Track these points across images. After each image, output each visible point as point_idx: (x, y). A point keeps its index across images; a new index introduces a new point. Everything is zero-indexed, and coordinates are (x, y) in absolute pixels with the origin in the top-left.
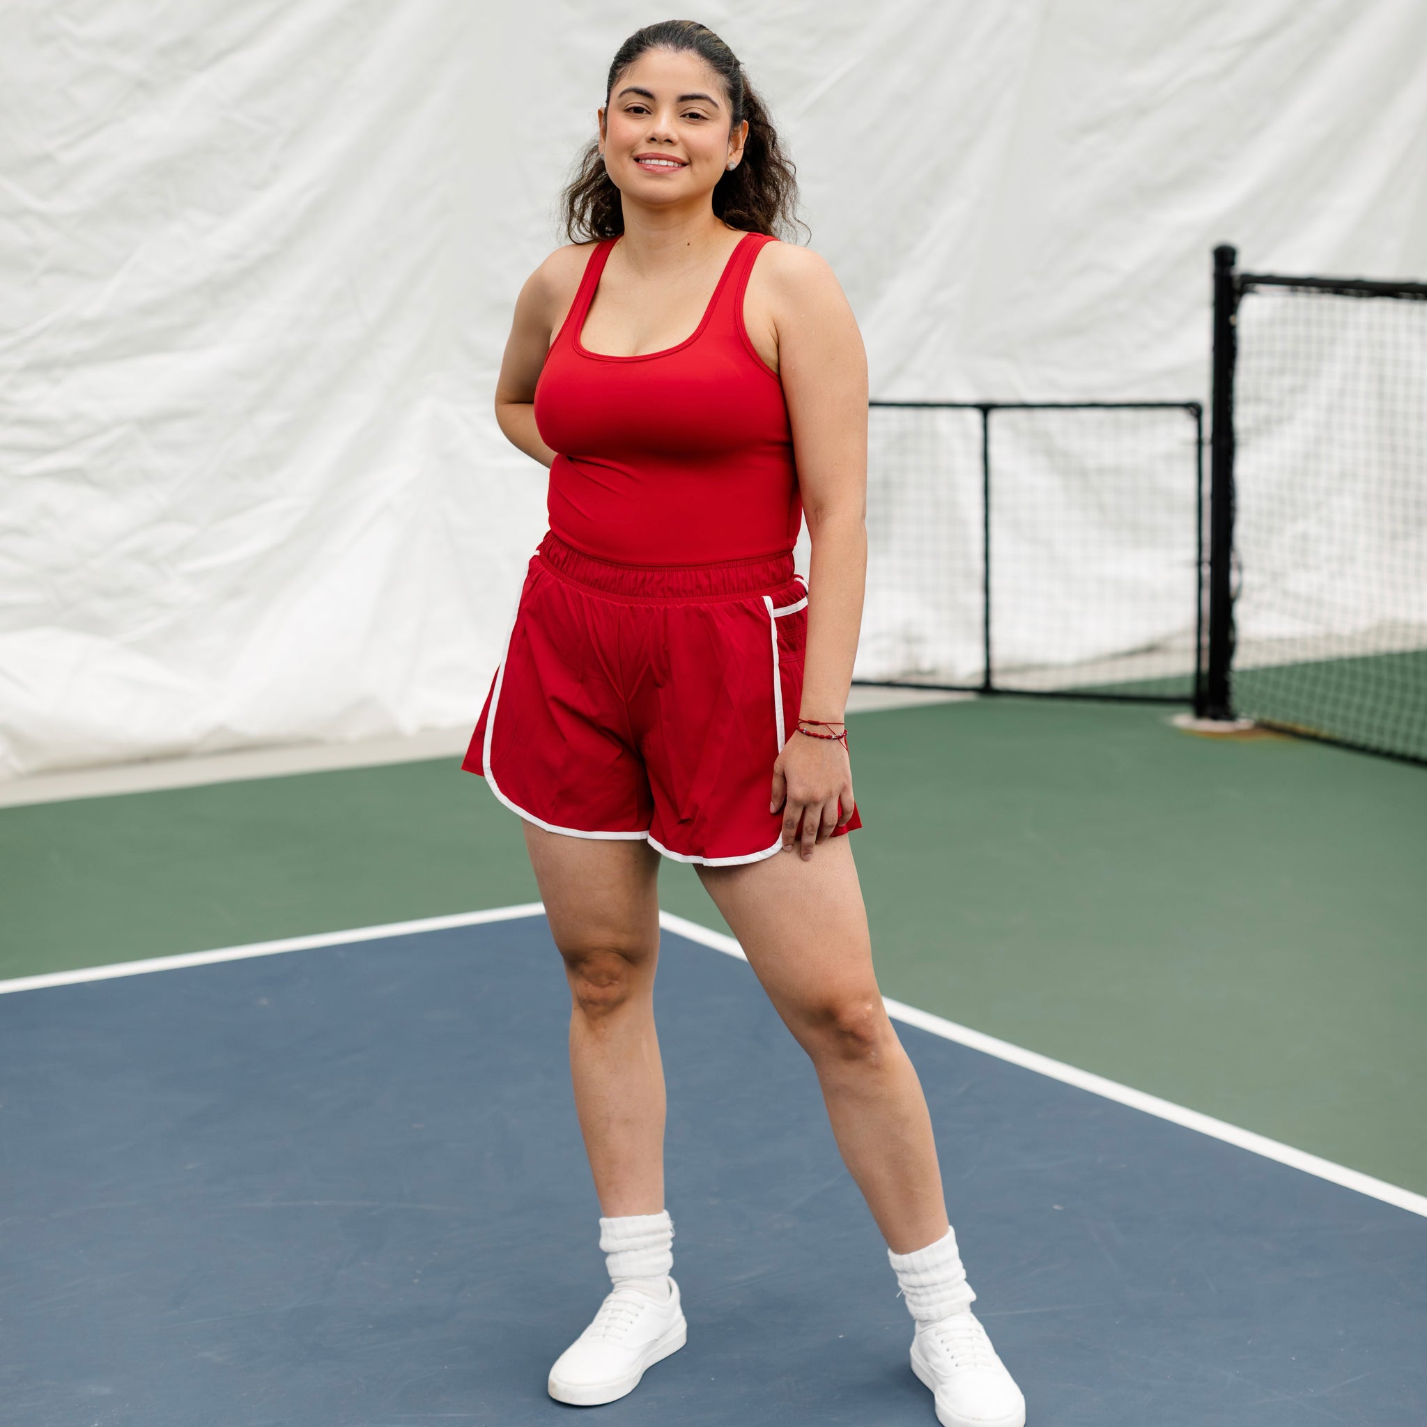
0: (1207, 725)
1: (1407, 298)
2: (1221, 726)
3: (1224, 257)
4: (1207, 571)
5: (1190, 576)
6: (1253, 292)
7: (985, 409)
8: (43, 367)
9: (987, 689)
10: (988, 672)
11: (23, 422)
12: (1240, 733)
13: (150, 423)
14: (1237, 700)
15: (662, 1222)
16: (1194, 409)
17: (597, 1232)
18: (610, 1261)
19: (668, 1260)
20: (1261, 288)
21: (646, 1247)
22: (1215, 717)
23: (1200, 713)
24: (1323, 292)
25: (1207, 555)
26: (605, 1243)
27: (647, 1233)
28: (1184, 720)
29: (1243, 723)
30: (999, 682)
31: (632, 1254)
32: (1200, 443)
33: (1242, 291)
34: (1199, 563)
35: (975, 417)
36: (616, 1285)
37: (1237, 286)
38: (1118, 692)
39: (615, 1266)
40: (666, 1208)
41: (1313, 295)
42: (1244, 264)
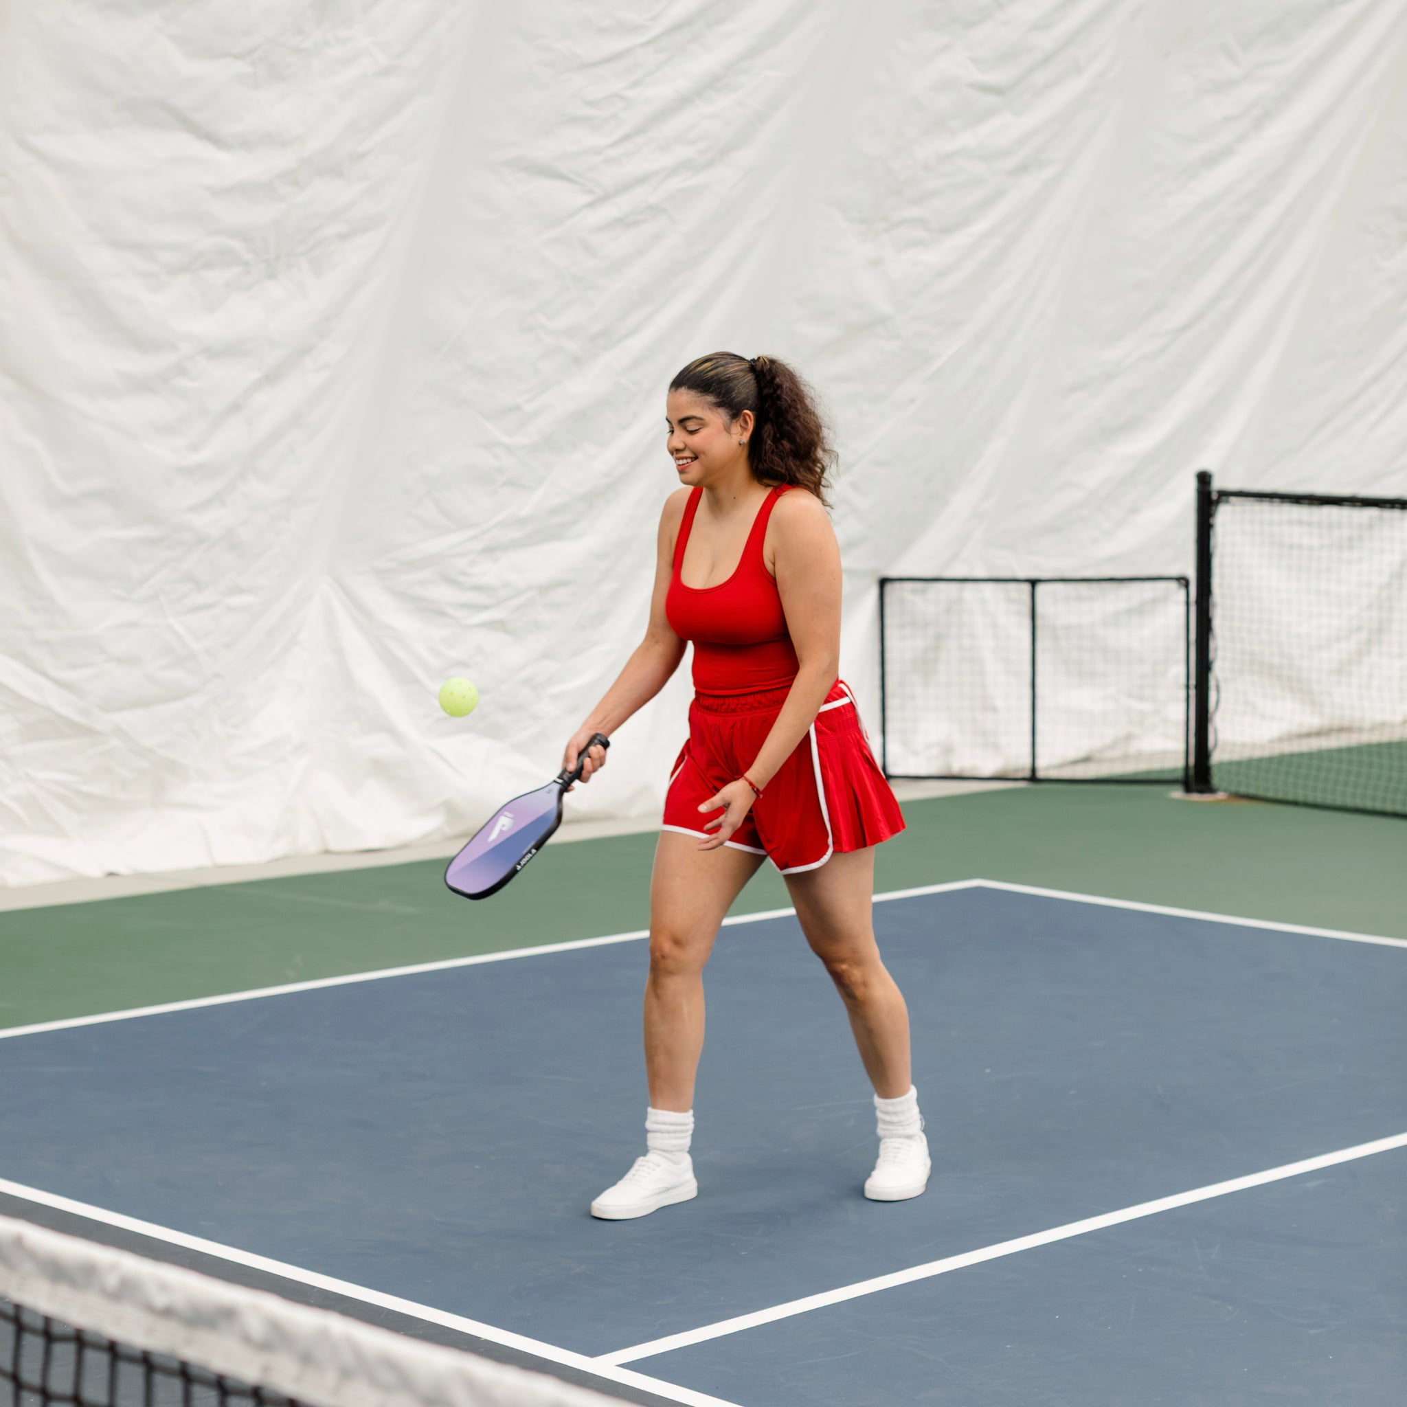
0: (1195, 797)
1: (1348, 505)
2: (1206, 798)
3: (1204, 479)
4: (1193, 692)
5: (1182, 694)
6: (1227, 502)
7: (1033, 583)
8: (491, 550)
9: (1033, 778)
10: (1034, 770)
11: (475, 588)
12: (1219, 801)
13: (544, 589)
14: (1216, 780)
15: (687, 1119)
16: (1183, 581)
17: (644, 1117)
18: (650, 1135)
19: (687, 1142)
20: (1233, 499)
21: (668, 1132)
22: (1201, 791)
23: (1188, 789)
24: (1282, 502)
25: (1193, 682)
26: (649, 1125)
27: (672, 1124)
28: (1177, 794)
29: (1221, 796)
30: (1041, 774)
31: (658, 1135)
32: (1188, 603)
33: (1218, 502)
34: (1188, 687)
35: (1026, 587)
36: (651, 1151)
37: (1214, 496)
38: (1131, 778)
39: (652, 1140)
40: (693, 1108)
41: (1275, 504)
42: (1217, 484)
